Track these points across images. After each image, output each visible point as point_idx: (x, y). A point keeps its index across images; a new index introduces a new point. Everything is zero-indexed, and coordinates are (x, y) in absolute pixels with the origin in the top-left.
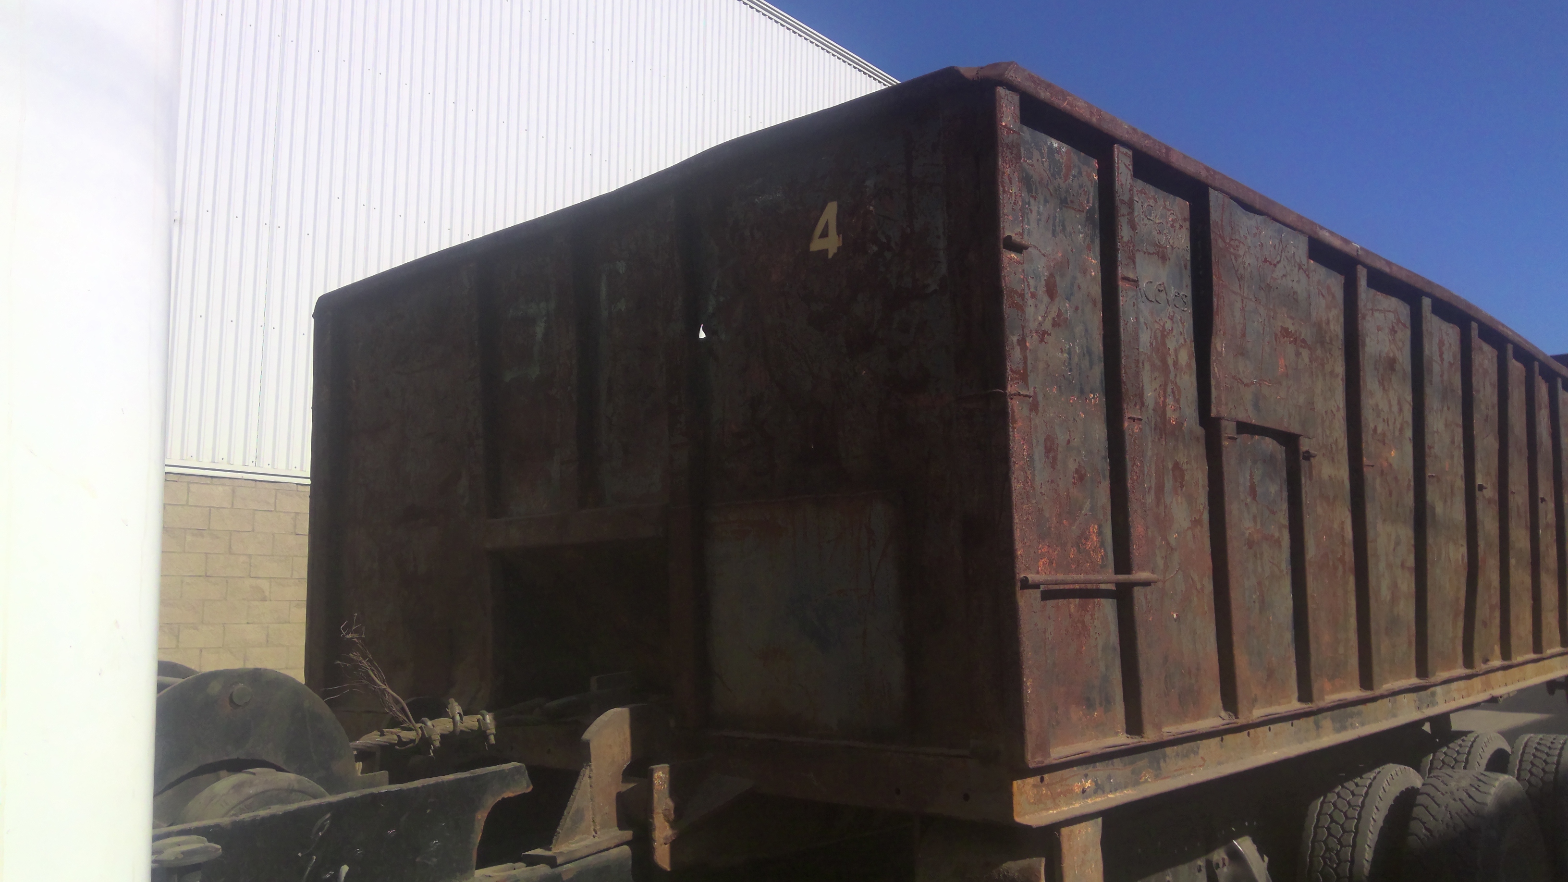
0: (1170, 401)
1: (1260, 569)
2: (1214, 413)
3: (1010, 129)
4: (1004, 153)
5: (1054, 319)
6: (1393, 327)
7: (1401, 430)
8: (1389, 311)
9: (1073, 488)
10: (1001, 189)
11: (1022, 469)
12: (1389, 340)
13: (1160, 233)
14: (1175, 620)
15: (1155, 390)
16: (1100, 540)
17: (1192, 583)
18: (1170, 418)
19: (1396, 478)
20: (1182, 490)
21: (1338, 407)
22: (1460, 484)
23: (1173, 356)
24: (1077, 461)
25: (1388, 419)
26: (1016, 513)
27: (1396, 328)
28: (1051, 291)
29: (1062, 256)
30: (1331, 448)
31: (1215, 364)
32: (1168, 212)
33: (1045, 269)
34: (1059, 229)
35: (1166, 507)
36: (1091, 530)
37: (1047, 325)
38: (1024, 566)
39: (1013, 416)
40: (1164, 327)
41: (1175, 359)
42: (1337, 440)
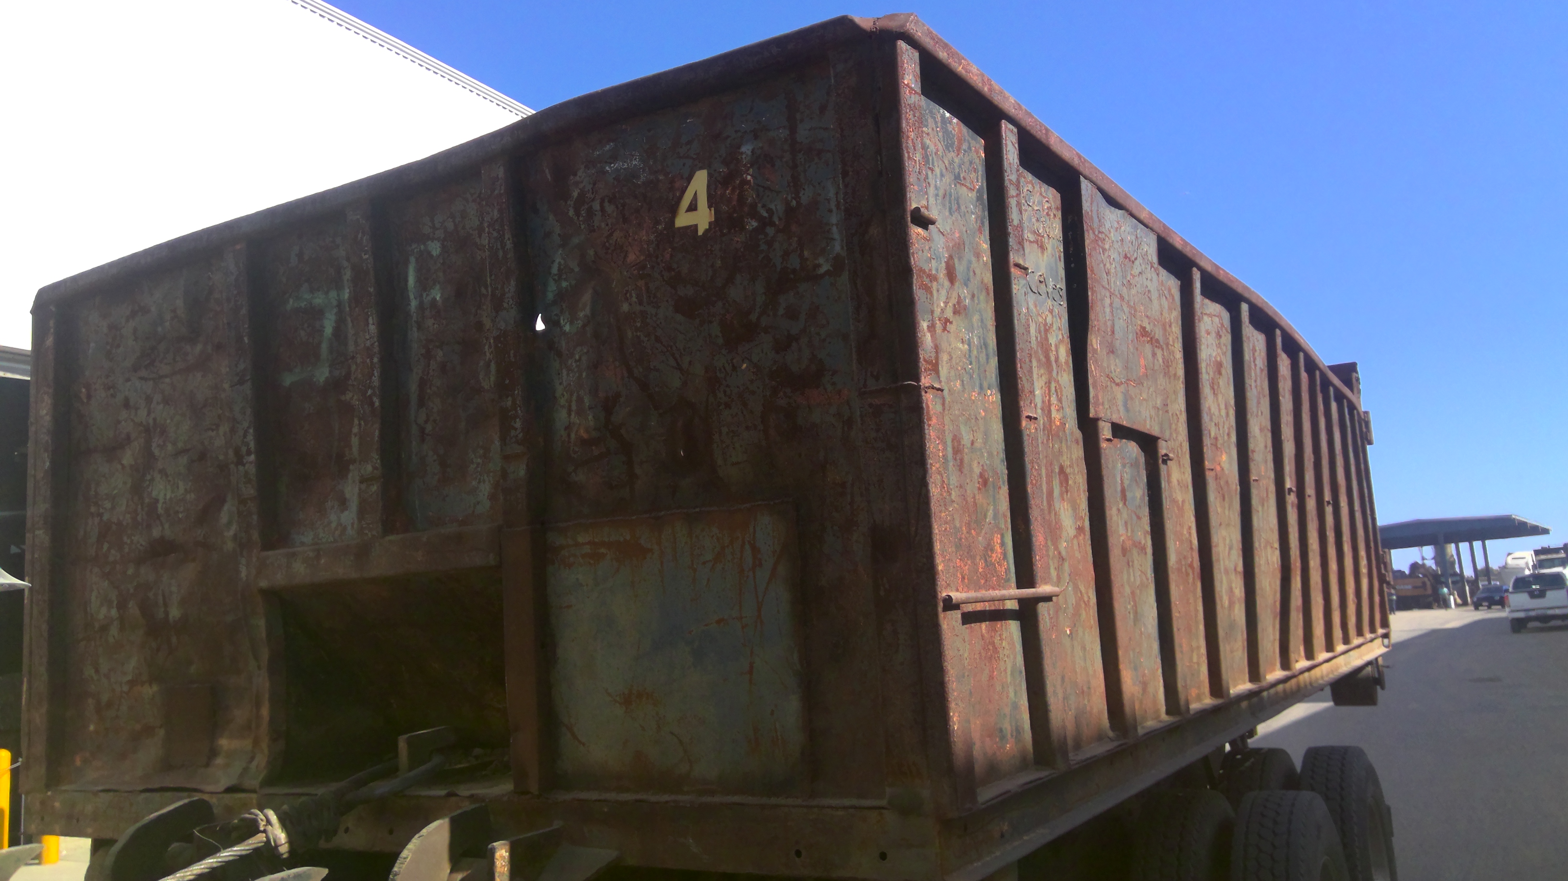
0: (1054, 400)
1: (1132, 579)
2: (1092, 414)
3: (911, 88)
4: (908, 115)
5: (954, 305)
6: (1219, 332)
7: (1228, 434)
8: (1215, 316)
9: (979, 494)
10: (906, 155)
11: (939, 473)
12: (1216, 344)
13: (1038, 220)
14: (1069, 636)
15: (1042, 388)
16: (1003, 552)
17: (1080, 596)
18: (1055, 419)
19: (1227, 482)
20: (1067, 495)
21: (1181, 411)
22: (1272, 488)
23: (1054, 353)
24: (981, 464)
25: (1218, 423)
26: (935, 522)
27: (1221, 333)
28: (951, 276)
29: (959, 237)
30: (1178, 452)
31: (1091, 362)
32: (1043, 199)
33: (945, 249)
34: (954, 207)
35: (1055, 514)
36: (995, 540)
37: (949, 313)
38: (945, 583)
39: (928, 413)
40: (1045, 320)
41: (1056, 355)
42: (1181, 443)
